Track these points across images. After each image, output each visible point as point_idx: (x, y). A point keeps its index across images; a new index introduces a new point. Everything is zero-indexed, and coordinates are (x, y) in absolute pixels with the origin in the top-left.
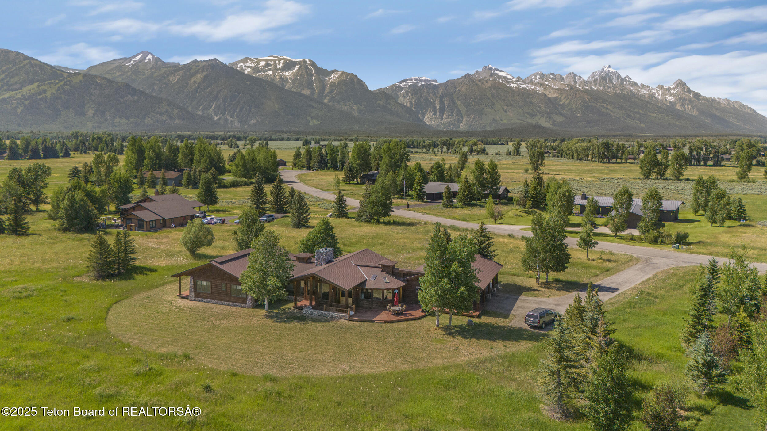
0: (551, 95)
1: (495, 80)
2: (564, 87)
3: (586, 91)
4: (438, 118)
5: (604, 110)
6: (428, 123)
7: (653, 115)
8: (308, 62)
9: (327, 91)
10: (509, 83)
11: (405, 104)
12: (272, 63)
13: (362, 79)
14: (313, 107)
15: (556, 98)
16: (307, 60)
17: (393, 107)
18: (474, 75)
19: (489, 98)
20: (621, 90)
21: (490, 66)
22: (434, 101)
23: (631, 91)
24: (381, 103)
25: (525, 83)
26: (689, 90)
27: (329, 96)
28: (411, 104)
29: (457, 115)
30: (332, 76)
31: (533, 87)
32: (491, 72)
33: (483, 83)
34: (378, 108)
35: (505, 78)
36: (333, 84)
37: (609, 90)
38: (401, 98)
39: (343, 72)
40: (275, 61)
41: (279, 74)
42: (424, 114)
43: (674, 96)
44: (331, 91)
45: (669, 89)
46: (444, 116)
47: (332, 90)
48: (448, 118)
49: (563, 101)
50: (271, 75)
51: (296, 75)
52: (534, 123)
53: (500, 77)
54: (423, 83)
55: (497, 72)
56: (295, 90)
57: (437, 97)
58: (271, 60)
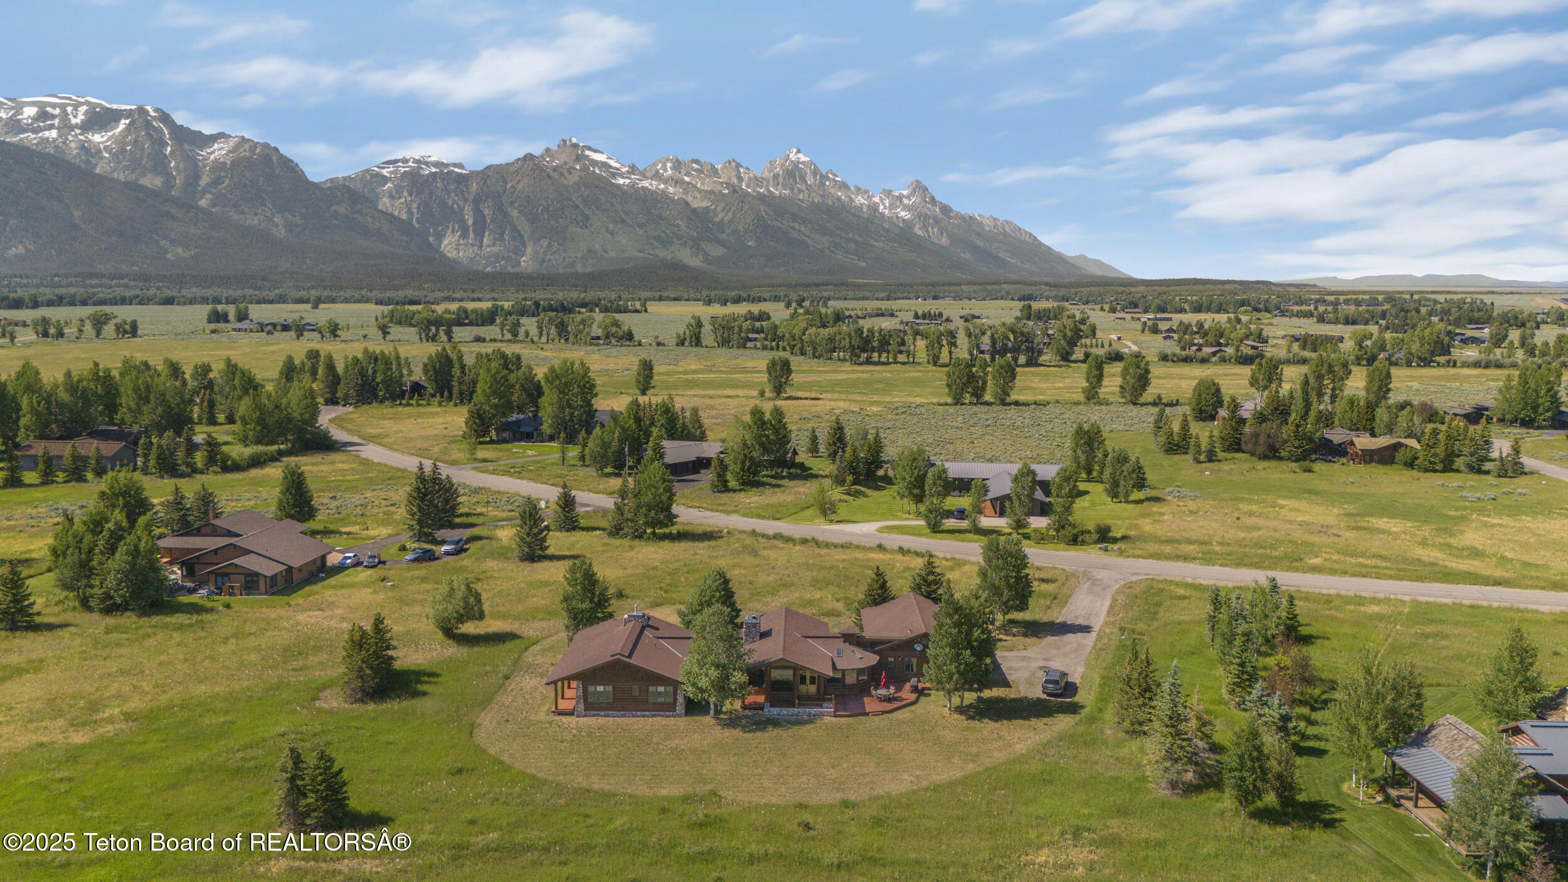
0: (699, 203)
1: (585, 169)
2: (720, 188)
3: (761, 198)
4: (473, 245)
5: (795, 235)
6: (451, 254)
7: (877, 244)
8: (153, 114)
9: (204, 180)
10: (614, 175)
11: (396, 213)
12: (57, 111)
13: (290, 157)
14: (174, 218)
15: (707, 208)
16: (148, 108)
17: (369, 220)
18: (542, 156)
19: (577, 207)
20: (822, 196)
21: (574, 140)
22: (461, 209)
23: (839, 199)
24: (342, 210)
25: (647, 178)
26: (933, 201)
27: (210, 192)
28: (410, 213)
29: (513, 238)
30: (216, 146)
31: (662, 186)
32: (577, 152)
33: (561, 174)
34: (336, 222)
35: (605, 165)
36: (218, 166)
37: (801, 197)
38: (386, 200)
39: (243, 138)
40: (63, 107)
41: (74, 139)
42: (440, 237)
43: (909, 210)
44: (216, 182)
45: (900, 198)
46: (485, 240)
47: (219, 178)
48: (494, 244)
49: (721, 216)
50: (54, 140)
51: (121, 140)
52: (669, 257)
53: (595, 163)
54: (434, 170)
55: (588, 153)
56: (122, 178)
57: (466, 200)
58: (54, 106)
